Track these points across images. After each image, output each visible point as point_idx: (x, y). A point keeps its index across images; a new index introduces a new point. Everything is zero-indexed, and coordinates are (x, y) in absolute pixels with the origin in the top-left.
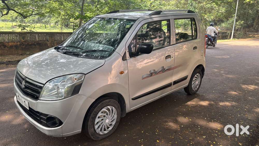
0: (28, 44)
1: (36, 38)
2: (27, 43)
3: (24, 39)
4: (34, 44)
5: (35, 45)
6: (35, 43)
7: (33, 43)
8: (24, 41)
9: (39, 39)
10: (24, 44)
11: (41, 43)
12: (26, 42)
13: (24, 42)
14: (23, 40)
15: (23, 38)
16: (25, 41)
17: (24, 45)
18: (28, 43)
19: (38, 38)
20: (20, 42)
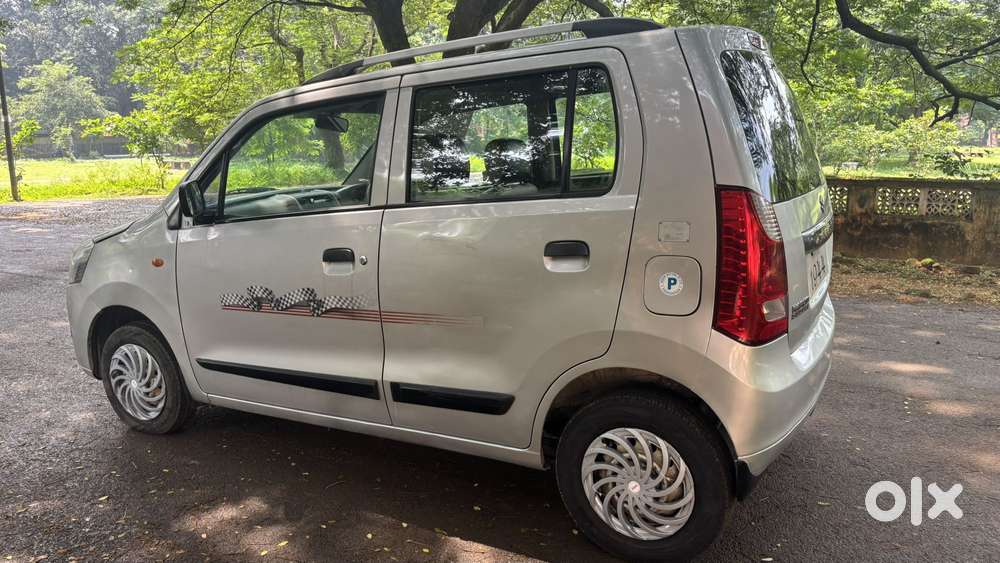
0: (876, 225)
1: (920, 204)
2: (873, 219)
3: (862, 206)
4: (901, 229)
5: (905, 232)
6: (906, 224)
7: (899, 221)
8: (864, 211)
9: (933, 210)
10: (861, 225)
11: (934, 225)
12: (870, 218)
13: (862, 214)
14: (859, 210)
15: (862, 202)
16: (866, 214)
17: (857, 228)
18: (875, 221)
19: (926, 203)
20: (845, 214)
